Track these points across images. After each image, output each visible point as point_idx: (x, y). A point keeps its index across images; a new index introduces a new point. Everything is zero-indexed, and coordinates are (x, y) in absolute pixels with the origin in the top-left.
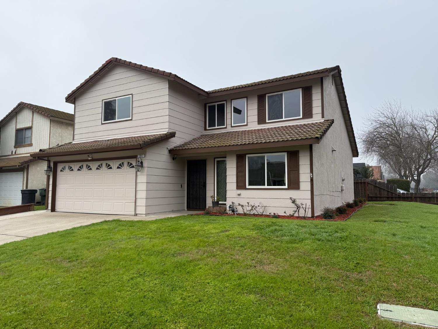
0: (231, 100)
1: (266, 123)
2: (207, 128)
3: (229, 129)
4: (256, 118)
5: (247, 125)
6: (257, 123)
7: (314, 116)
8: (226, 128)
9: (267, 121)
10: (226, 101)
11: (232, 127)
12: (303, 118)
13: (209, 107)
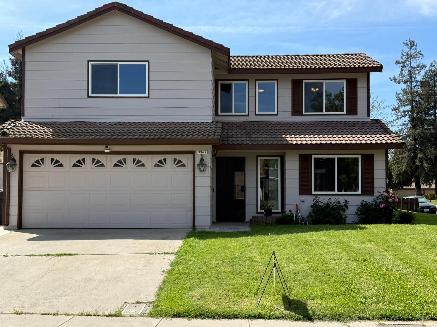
0: (256, 80)
1: (301, 114)
2: (219, 113)
3: (252, 118)
4: (289, 108)
5: (277, 115)
6: (290, 113)
7: (358, 113)
8: (248, 115)
9: (304, 113)
10: (248, 80)
11: (256, 115)
12: (347, 114)
13: (222, 85)
